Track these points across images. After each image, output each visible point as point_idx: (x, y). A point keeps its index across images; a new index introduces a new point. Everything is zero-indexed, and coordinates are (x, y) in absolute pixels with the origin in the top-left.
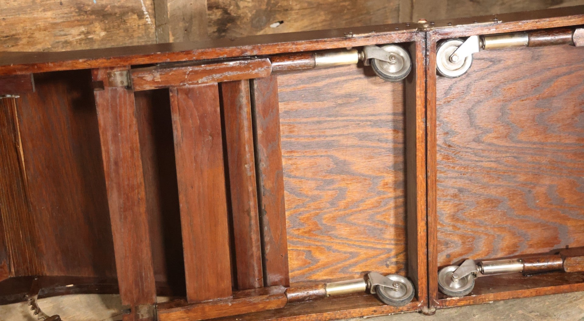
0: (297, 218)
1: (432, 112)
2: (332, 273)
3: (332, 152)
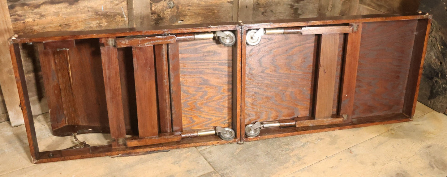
0: (186, 103)
1: (244, 60)
2: (201, 126)
3: (202, 76)
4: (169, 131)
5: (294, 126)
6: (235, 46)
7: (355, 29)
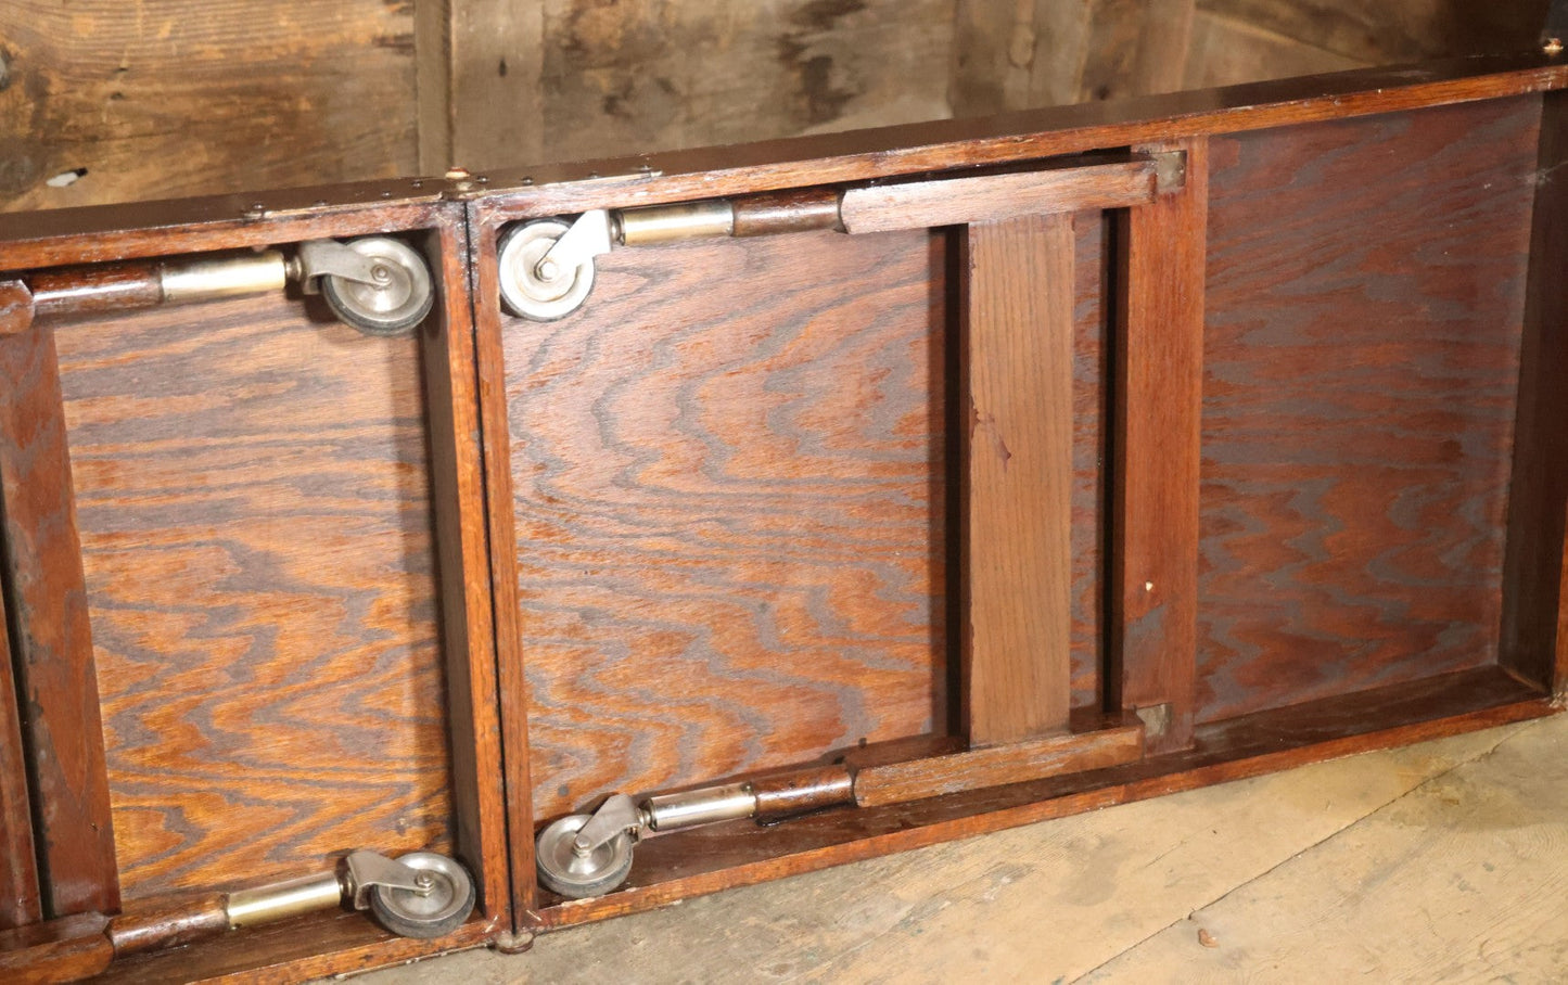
0: (136, 719)
1: (495, 415)
2: (245, 862)
3: (231, 532)
4: (21, 917)
5: (846, 803)
6: (429, 329)
7: (1167, 177)
